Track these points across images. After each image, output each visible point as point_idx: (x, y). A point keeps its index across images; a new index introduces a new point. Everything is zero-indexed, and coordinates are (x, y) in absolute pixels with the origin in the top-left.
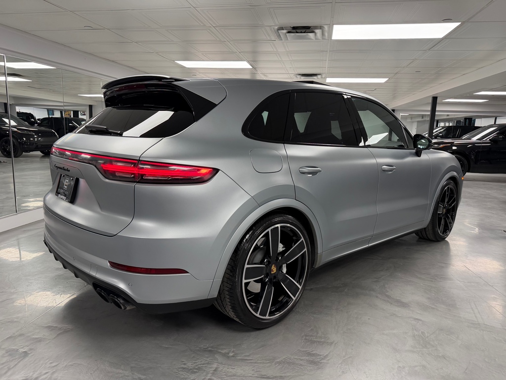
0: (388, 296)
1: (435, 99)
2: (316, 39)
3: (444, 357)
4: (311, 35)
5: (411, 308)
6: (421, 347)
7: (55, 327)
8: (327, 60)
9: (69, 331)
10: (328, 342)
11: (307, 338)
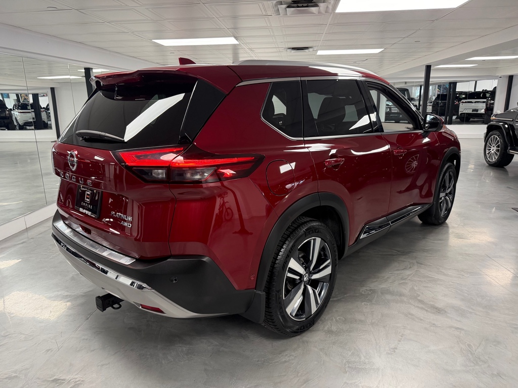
1: (428, 68)
2: (319, 13)
3: (499, 375)
5: (448, 315)
6: (472, 364)
8: (325, 33)
11: (350, 365)
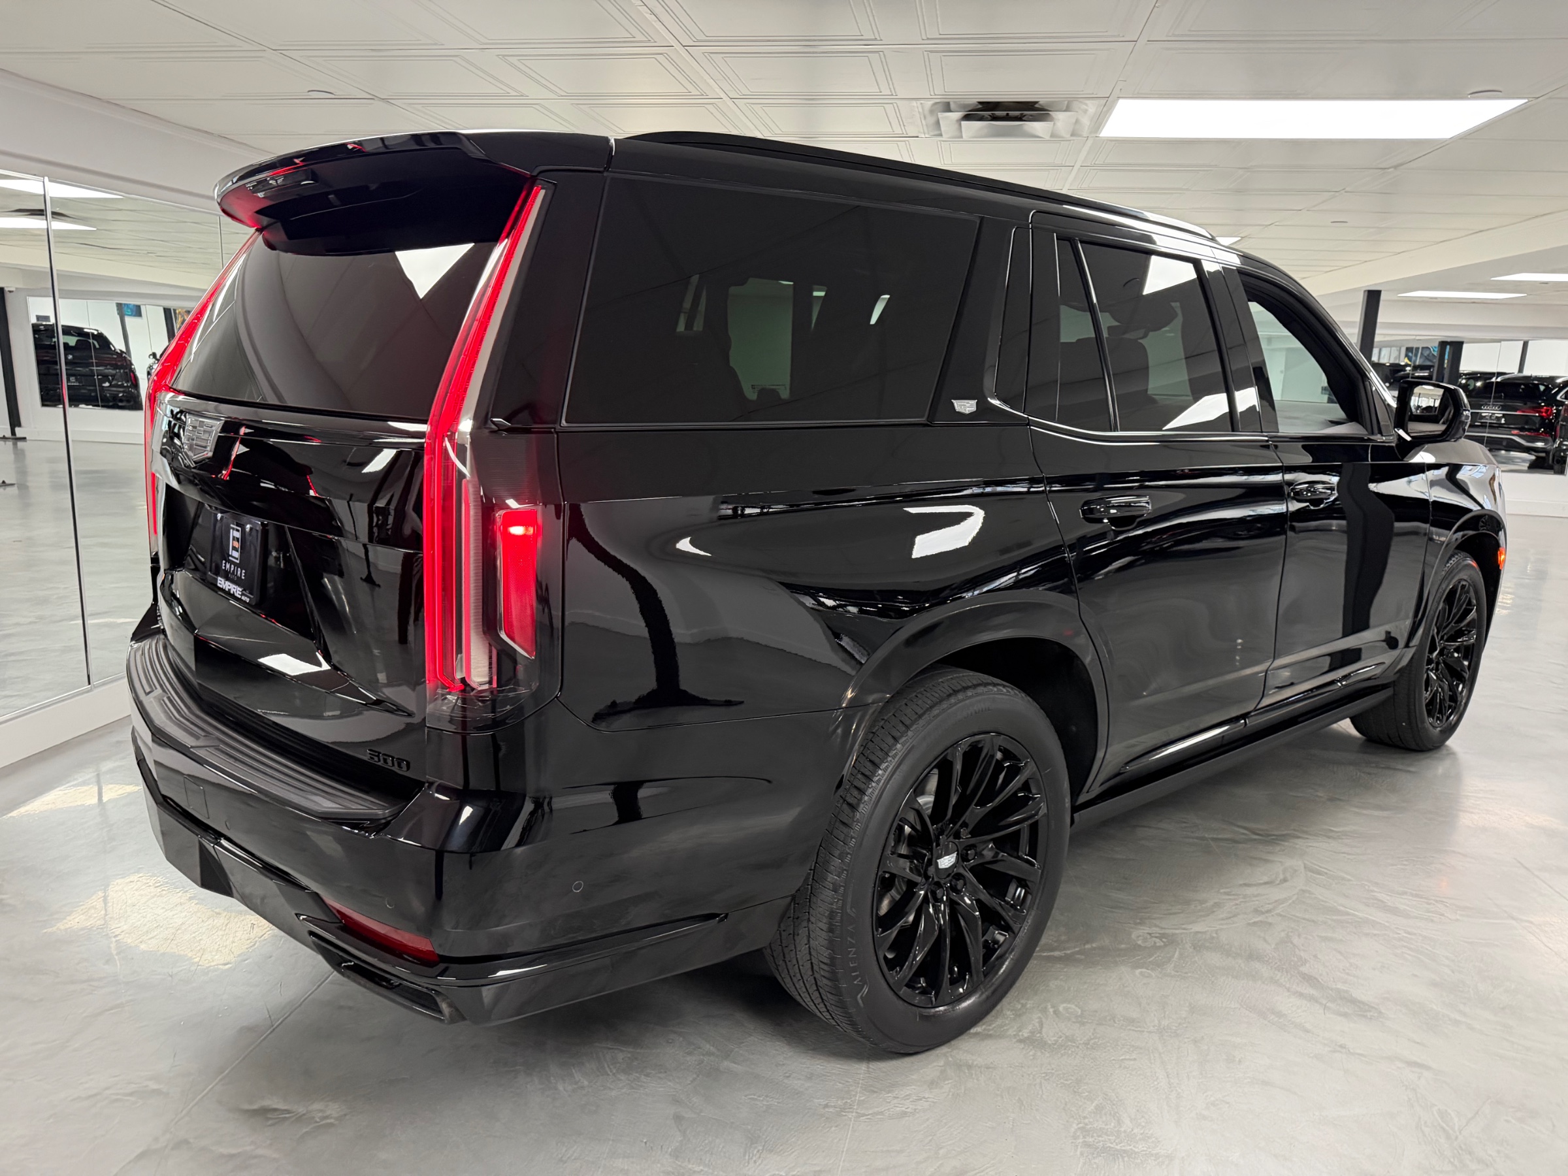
0: (1309, 979)
1: (1373, 298)
2: (1052, 136)
4: (1038, 127)
5: (1389, 1024)
6: (1448, 1168)
7: (288, 1112)
9: (331, 1125)
10: (1157, 1156)
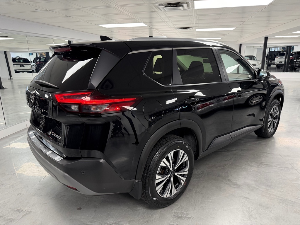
1: (266, 38)
2: (184, 9)
4: (181, 8)
5: (243, 189)
8: (194, 20)
10: (188, 217)
11: (175, 214)
